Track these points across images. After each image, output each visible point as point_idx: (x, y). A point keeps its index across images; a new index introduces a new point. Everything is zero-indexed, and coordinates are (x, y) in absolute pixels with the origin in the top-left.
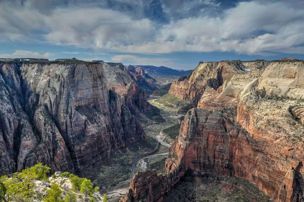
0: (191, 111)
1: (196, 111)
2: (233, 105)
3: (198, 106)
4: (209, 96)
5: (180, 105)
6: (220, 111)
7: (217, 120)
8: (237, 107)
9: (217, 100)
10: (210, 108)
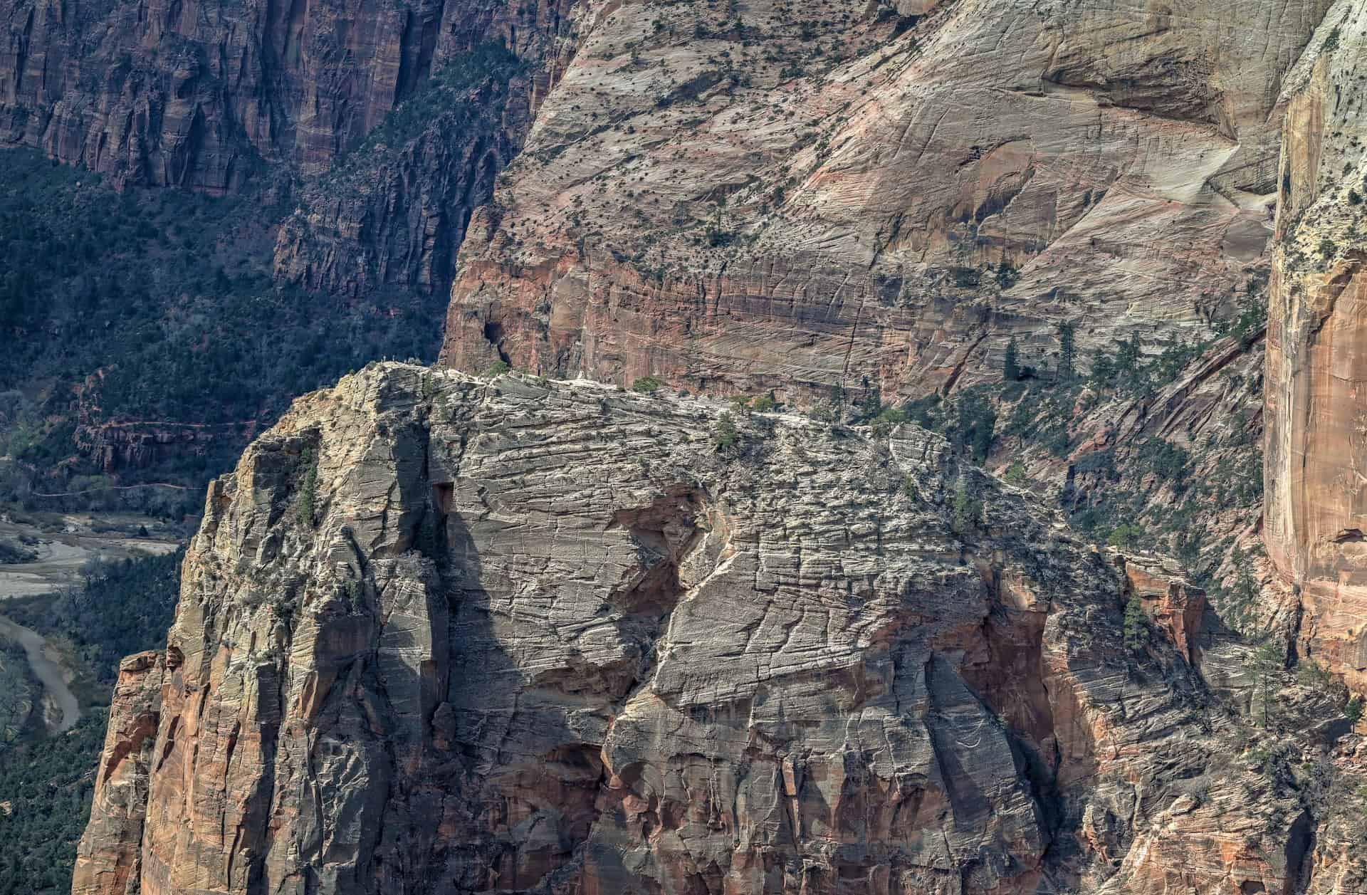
0: (314, 435)
1: (421, 431)
2: (1186, 269)
3: (456, 319)
4: (687, 92)
5: (61, 318)
6: (919, 412)
7: (874, 619)
8: (1259, 313)
9: (864, 190)
10: (710, 349)
